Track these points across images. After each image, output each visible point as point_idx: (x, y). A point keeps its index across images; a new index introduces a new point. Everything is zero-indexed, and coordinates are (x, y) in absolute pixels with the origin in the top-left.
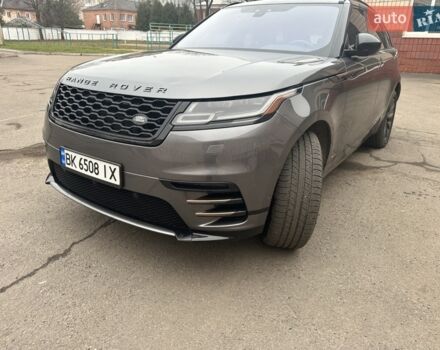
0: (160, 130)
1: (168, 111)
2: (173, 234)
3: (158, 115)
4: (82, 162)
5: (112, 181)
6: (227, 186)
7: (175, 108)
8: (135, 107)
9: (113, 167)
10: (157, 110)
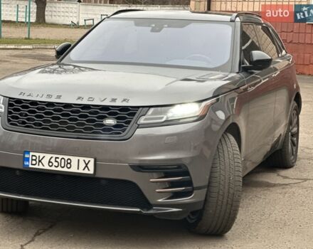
0: (128, 128)
1: (133, 114)
2: (139, 210)
3: (125, 118)
4: (53, 160)
5: (86, 171)
6: (179, 166)
7: (138, 112)
8: (102, 113)
9: (87, 160)
10: (123, 114)
